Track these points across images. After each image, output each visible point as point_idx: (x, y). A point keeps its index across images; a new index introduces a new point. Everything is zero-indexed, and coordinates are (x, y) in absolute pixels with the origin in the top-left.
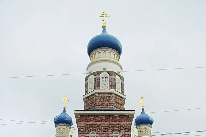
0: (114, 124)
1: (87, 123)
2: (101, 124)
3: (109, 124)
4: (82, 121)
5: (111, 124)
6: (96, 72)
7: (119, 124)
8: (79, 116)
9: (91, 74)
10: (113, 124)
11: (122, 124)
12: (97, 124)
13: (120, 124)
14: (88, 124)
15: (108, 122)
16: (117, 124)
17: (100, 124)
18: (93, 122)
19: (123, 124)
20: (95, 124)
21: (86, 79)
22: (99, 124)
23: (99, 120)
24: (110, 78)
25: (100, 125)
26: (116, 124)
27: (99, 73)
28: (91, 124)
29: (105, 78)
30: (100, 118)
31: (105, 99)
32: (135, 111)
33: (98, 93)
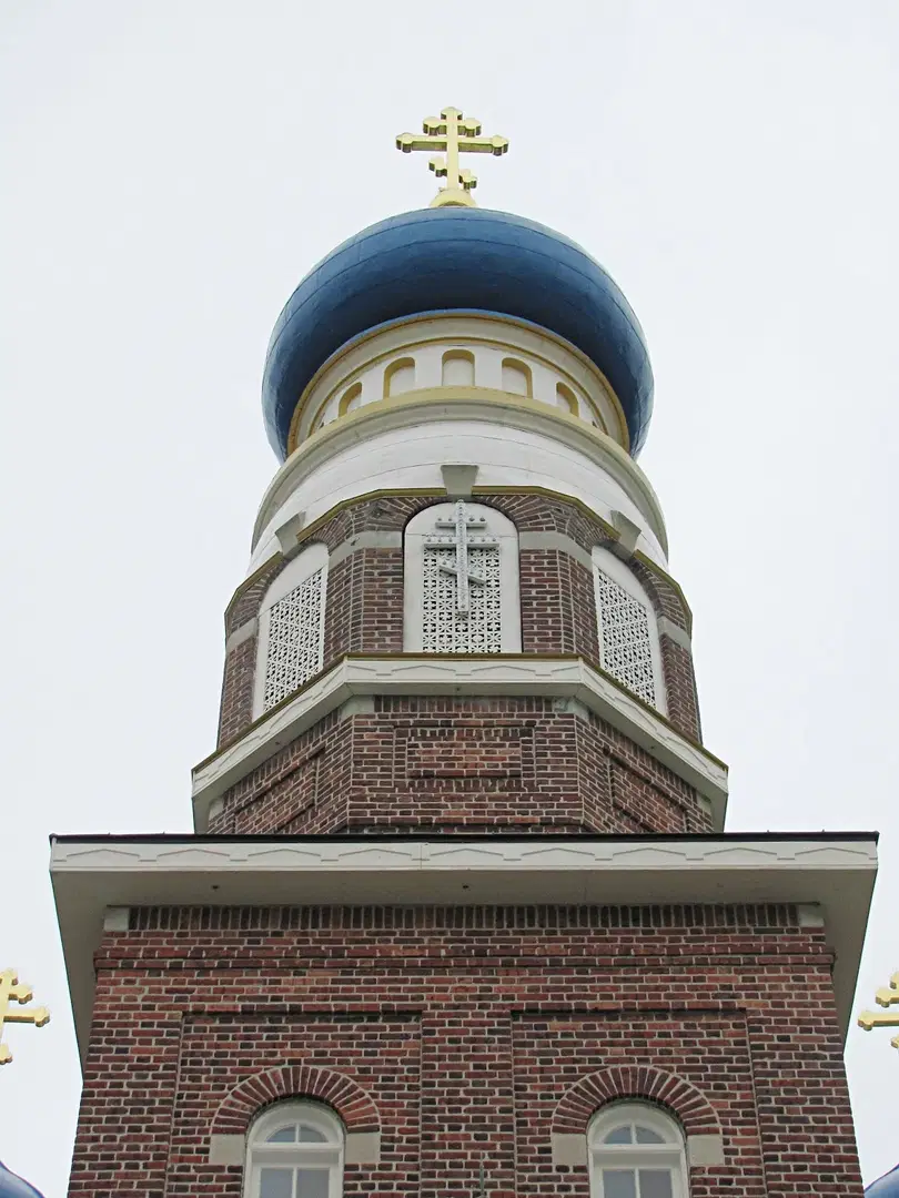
0: (597, 1013)
1: (224, 1004)
2: (419, 1013)
3: (532, 1012)
4: (156, 970)
5: (563, 1013)
6: (362, 500)
7: (662, 1012)
8: (120, 923)
9: (305, 544)
10: (581, 1012)
11: (714, 1011)
12: (357, 1015)
13: (679, 1012)
14: (227, 1016)
15: (517, 987)
16: (646, 1012)
17: (404, 1015)
18: (295, 988)
19: (729, 1011)
20: (324, 1014)
21: (243, 607)
22: (389, 1014)
23: (394, 967)
24: (523, 555)
25: (409, 1027)
26: (629, 1012)
27: (395, 508)
28: (276, 1014)
29: (462, 552)
30: (406, 939)
31: (474, 757)
32: (874, 837)
33: (385, 698)
